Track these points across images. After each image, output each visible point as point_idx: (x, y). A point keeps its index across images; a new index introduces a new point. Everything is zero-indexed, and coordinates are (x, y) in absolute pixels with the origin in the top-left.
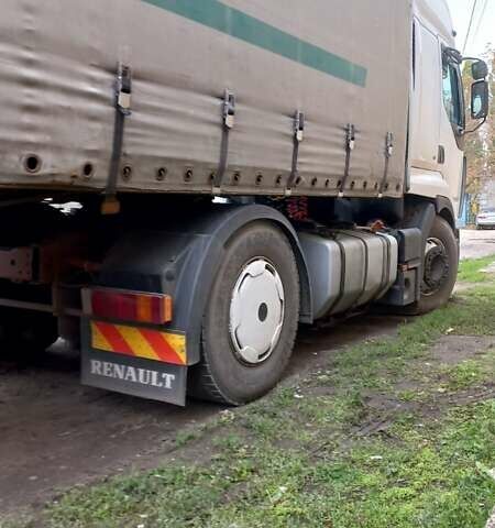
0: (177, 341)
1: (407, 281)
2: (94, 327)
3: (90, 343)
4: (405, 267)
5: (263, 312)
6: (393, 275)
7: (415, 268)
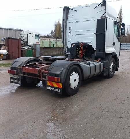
0: (61, 85)
1: (105, 71)
2: (48, 82)
3: (47, 84)
4: (104, 69)
5: (75, 80)
6: (102, 70)
7: (107, 69)
